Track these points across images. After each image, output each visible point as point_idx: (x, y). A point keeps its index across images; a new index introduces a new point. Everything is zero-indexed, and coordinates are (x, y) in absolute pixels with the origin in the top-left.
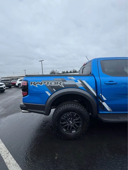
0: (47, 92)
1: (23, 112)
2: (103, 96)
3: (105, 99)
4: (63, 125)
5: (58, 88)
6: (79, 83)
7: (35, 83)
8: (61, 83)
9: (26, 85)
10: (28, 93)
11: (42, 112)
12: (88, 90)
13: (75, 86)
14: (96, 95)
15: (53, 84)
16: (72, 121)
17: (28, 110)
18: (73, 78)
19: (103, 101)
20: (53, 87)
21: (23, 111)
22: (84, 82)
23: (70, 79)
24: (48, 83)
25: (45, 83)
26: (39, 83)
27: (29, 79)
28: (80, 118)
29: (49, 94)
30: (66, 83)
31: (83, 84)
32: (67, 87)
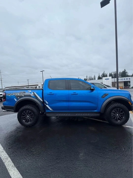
0: (15, 99)
1: (3, 111)
2: (46, 101)
3: (47, 103)
4: (23, 118)
5: (21, 97)
6: (32, 94)
7: (9, 94)
8: (23, 94)
9: (5, 95)
10: (5, 100)
11: (12, 110)
12: (37, 98)
13: (30, 96)
14: (42, 101)
15: (18, 95)
16: (29, 116)
17: (5, 109)
18: (30, 91)
19: (47, 104)
20: (18, 96)
21: (3, 110)
22: (35, 93)
23: (29, 92)
24: (16, 94)
25: (14, 94)
26: (11, 94)
27: (7, 92)
28: (33, 114)
29: (16, 100)
30: (25, 94)
31: (34, 94)
32: (25, 96)
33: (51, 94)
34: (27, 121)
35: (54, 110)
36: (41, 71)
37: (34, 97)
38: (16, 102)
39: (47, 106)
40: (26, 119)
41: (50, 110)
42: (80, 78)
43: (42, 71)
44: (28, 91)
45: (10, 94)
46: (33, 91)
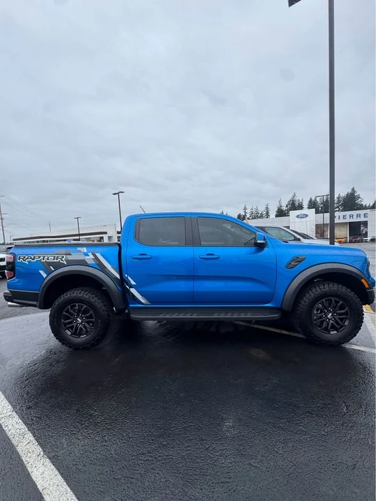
0: (41, 272)
1: (10, 306)
2: (129, 278)
3: (133, 283)
4: (65, 324)
5: (58, 266)
6: (90, 259)
8: (63, 257)
9: (12, 260)
10: (14, 273)
11: (35, 303)
12: (103, 269)
13: (83, 263)
14: (118, 276)
15: (51, 259)
16: (82, 318)
17: (15, 300)
18: (85, 250)
19: (131, 286)
20: (50, 264)
21: (10, 303)
22: (98, 255)
23: (80, 251)
24: (44, 257)
25: (39, 257)
26: (31, 258)
27: (17, 252)
28: (93, 314)
29: (45, 275)
30: (70, 258)
31: (96, 258)
32: (70, 263)
33: (143, 258)
34: (77, 332)
35: (152, 303)
36: (115, 194)
37: (96, 266)
38: (46, 281)
39: (133, 290)
40: (73, 326)
41: (140, 303)
42: (225, 214)
43: (118, 193)
44: (79, 249)
45: (26, 258)
46: (93, 249)
